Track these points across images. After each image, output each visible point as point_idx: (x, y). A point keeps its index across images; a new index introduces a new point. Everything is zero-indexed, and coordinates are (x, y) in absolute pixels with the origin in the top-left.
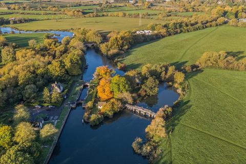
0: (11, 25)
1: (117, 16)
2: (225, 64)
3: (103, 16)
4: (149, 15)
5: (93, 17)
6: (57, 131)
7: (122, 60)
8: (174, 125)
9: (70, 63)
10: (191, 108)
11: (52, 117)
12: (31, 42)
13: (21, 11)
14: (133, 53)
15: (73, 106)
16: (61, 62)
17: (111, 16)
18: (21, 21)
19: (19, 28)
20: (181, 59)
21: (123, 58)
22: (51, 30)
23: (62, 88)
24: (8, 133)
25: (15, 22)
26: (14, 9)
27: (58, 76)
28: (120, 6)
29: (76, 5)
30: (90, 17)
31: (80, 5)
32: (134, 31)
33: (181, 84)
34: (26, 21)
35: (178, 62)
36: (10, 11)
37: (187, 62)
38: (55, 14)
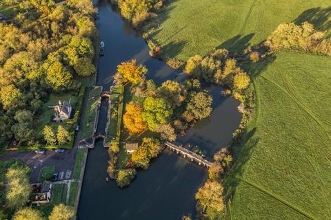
2: (309, 44)
7: (155, 34)
8: (234, 184)
9: (76, 57)
10: (258, 146)
11: (62, 173)
14: (172, 14)
16: (62, 54)
20: (243, 28)
21: (156, 27)
23: (70, 110)
27: (61, 86)
33: (243, 92)
35: (239, 36)
37: (252, 35)
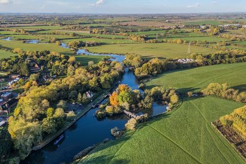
0: (85, 48)
1: (176, 42)
3: (163, 42)
4: (208, 43)
5: (153, 42)
6: (75, 115)
9: (104, 80)
12: (90, 63)
13: (99, 35)
15: (94, 106)
16: (98, 79)
17: (170, 42)
18: (93, 45)
19: (90, 51)
22: (111, 54)
23: (92, 95)
24: (51, 112)
25: (89, 45)
26: (95, 33)
28: (188, 32)
29: (146, 29)
30: (150, 42)
31: (150, 30)
32: (176, 58)
34: (98, 44)
36: (91, 35)
38: (123, 39)
